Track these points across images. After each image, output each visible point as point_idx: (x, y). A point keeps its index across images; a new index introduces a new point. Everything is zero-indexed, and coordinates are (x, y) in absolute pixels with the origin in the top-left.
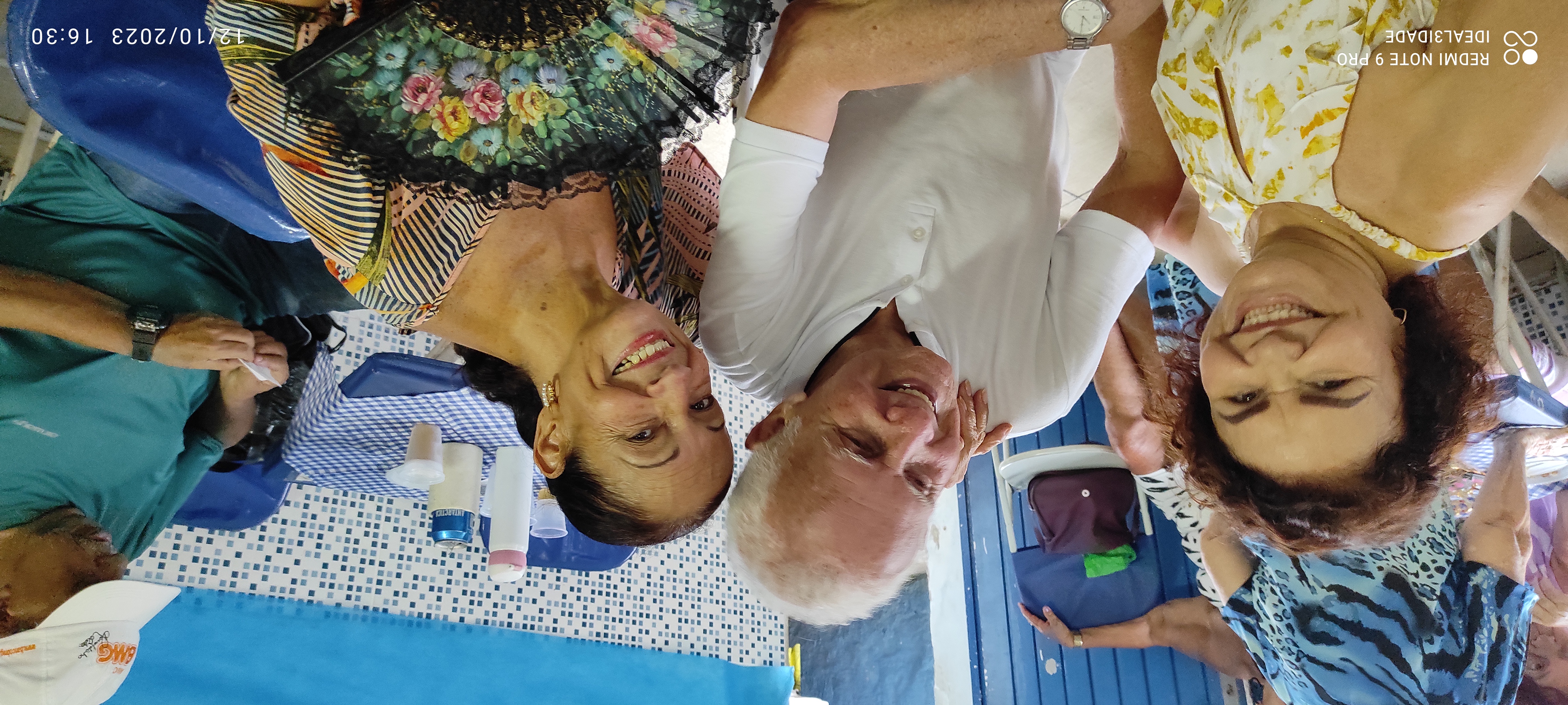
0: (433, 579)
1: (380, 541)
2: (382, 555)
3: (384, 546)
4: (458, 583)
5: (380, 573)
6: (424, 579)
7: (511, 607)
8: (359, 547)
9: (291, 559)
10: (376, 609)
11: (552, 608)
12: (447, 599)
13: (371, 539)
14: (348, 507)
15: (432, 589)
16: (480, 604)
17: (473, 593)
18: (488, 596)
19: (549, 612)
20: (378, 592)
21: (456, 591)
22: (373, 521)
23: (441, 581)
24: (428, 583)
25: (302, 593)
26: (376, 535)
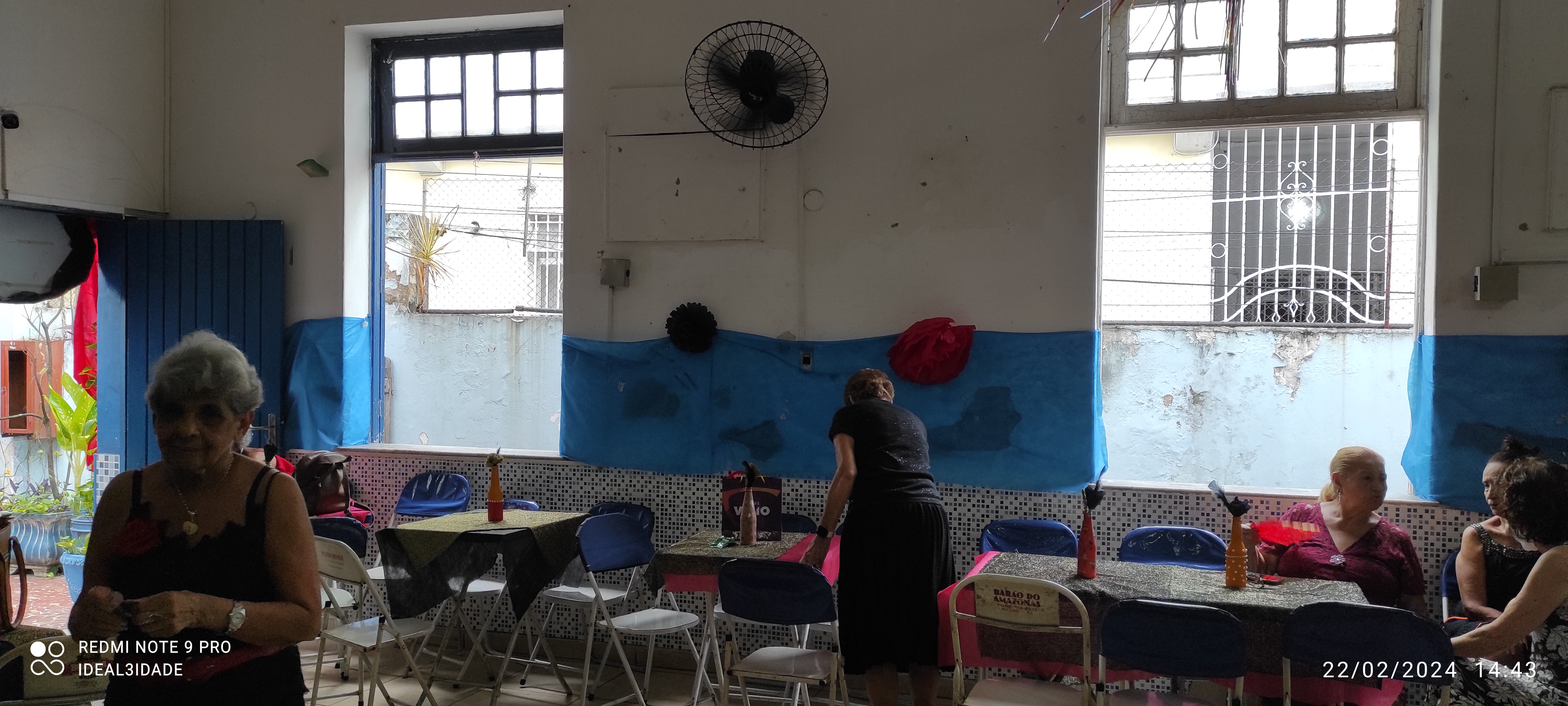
0: (634, 491)
1: (660, 507)
2: (658, 500)
3: (658, 505)
4: (623, 490)
5: (658, 491)
6: (638, 491)
7: (597, 480)
8: (668, 503)
9: (696, 495)
10: (658, 474)
11: (577, 481)
12: (627, 482)
13: (664, 508)
14: (676, 522)
15: (635, 486)
16: (612, 480)
17: (615, 485)
18: (608, 485)
19: (578, 479)
20: (658, 483)
21: (623, 486)
22: (664, 516)
23: (631, 490)
24: (636, 488)
25: (690, 480)
26: (662, 510)
